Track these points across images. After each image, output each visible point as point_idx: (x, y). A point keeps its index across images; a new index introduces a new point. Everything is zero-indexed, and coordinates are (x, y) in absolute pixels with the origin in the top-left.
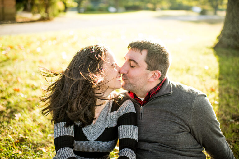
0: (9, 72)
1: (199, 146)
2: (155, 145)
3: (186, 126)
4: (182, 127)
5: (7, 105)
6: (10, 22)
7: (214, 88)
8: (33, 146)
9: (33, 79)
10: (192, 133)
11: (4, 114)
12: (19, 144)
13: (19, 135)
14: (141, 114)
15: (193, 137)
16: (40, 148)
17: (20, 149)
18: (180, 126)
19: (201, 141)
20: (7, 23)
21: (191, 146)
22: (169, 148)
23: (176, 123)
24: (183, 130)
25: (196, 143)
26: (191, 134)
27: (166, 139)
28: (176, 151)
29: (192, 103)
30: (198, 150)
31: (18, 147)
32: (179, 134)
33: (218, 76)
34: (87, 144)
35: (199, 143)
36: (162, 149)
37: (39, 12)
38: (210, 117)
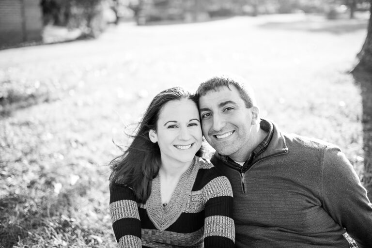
0: (40, 121)
1: (338, 227)
2: (271, 230)
3: (316, 198)
4: (309, 200)
5: (39, 172)
6: (34, 43)
7: (355, 137)
8: (83, 234)
9: (75, 131)
10: (324, 207)
11: (36, 185)
12: (62, 231)
13: (61, 217)
14: (243, 184)
15: (327, 215)
16: (93, 236)
17: (64, 238)
18: (307, 199)
19: (340, 219)
20: (30, 46)
21: (326, 229)
22: (294, 233)
23: (301, 194)
24: (311, 205)
25: (333, 223)
26: (324, 209)
27: (288, 220)
28: (305, 237)
29: (320, 163)
30: (336, 233)
31: (61, 235)
32: (307, 211)
33: (361, 118)
34: (153, 233)
35: (337, 222)
36: (282, 236)
37: (78, 27)
38: (350, 182)
